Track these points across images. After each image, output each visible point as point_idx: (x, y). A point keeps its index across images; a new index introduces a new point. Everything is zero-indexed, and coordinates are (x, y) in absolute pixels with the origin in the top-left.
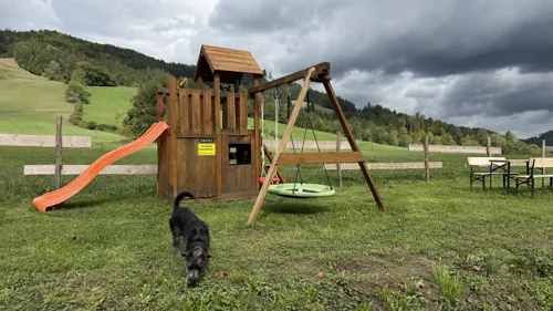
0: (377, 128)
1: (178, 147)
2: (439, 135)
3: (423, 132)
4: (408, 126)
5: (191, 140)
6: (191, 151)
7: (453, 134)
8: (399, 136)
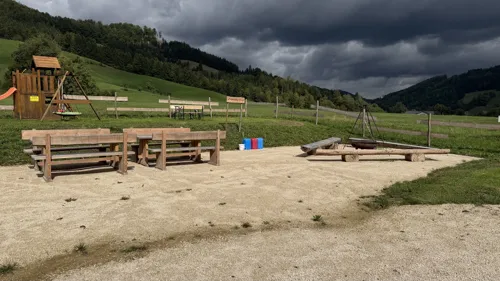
0: (255, 88)
1: (21, 98)
2: (303, 95)
3: (291, 93)
4: (280, 87)
5: (27, 95)
6: (27, 99)
7: (315, 94)
8: (272, 96)
